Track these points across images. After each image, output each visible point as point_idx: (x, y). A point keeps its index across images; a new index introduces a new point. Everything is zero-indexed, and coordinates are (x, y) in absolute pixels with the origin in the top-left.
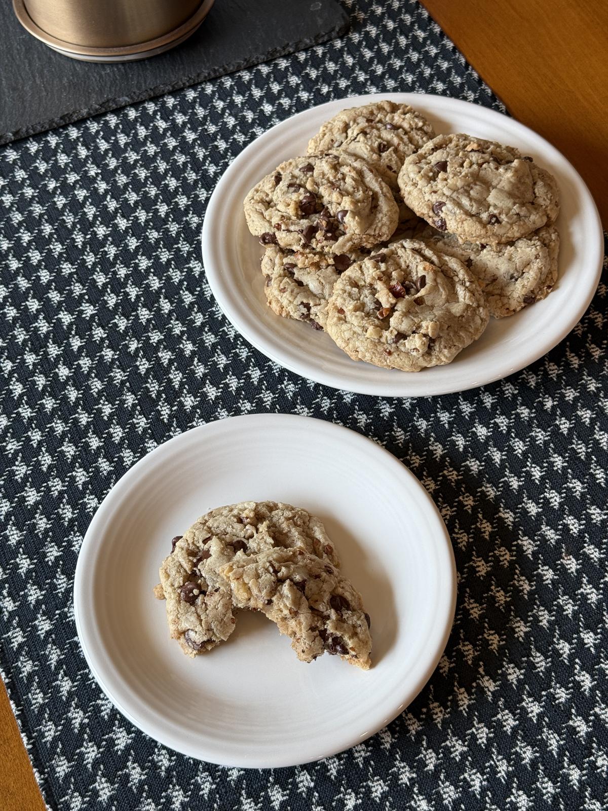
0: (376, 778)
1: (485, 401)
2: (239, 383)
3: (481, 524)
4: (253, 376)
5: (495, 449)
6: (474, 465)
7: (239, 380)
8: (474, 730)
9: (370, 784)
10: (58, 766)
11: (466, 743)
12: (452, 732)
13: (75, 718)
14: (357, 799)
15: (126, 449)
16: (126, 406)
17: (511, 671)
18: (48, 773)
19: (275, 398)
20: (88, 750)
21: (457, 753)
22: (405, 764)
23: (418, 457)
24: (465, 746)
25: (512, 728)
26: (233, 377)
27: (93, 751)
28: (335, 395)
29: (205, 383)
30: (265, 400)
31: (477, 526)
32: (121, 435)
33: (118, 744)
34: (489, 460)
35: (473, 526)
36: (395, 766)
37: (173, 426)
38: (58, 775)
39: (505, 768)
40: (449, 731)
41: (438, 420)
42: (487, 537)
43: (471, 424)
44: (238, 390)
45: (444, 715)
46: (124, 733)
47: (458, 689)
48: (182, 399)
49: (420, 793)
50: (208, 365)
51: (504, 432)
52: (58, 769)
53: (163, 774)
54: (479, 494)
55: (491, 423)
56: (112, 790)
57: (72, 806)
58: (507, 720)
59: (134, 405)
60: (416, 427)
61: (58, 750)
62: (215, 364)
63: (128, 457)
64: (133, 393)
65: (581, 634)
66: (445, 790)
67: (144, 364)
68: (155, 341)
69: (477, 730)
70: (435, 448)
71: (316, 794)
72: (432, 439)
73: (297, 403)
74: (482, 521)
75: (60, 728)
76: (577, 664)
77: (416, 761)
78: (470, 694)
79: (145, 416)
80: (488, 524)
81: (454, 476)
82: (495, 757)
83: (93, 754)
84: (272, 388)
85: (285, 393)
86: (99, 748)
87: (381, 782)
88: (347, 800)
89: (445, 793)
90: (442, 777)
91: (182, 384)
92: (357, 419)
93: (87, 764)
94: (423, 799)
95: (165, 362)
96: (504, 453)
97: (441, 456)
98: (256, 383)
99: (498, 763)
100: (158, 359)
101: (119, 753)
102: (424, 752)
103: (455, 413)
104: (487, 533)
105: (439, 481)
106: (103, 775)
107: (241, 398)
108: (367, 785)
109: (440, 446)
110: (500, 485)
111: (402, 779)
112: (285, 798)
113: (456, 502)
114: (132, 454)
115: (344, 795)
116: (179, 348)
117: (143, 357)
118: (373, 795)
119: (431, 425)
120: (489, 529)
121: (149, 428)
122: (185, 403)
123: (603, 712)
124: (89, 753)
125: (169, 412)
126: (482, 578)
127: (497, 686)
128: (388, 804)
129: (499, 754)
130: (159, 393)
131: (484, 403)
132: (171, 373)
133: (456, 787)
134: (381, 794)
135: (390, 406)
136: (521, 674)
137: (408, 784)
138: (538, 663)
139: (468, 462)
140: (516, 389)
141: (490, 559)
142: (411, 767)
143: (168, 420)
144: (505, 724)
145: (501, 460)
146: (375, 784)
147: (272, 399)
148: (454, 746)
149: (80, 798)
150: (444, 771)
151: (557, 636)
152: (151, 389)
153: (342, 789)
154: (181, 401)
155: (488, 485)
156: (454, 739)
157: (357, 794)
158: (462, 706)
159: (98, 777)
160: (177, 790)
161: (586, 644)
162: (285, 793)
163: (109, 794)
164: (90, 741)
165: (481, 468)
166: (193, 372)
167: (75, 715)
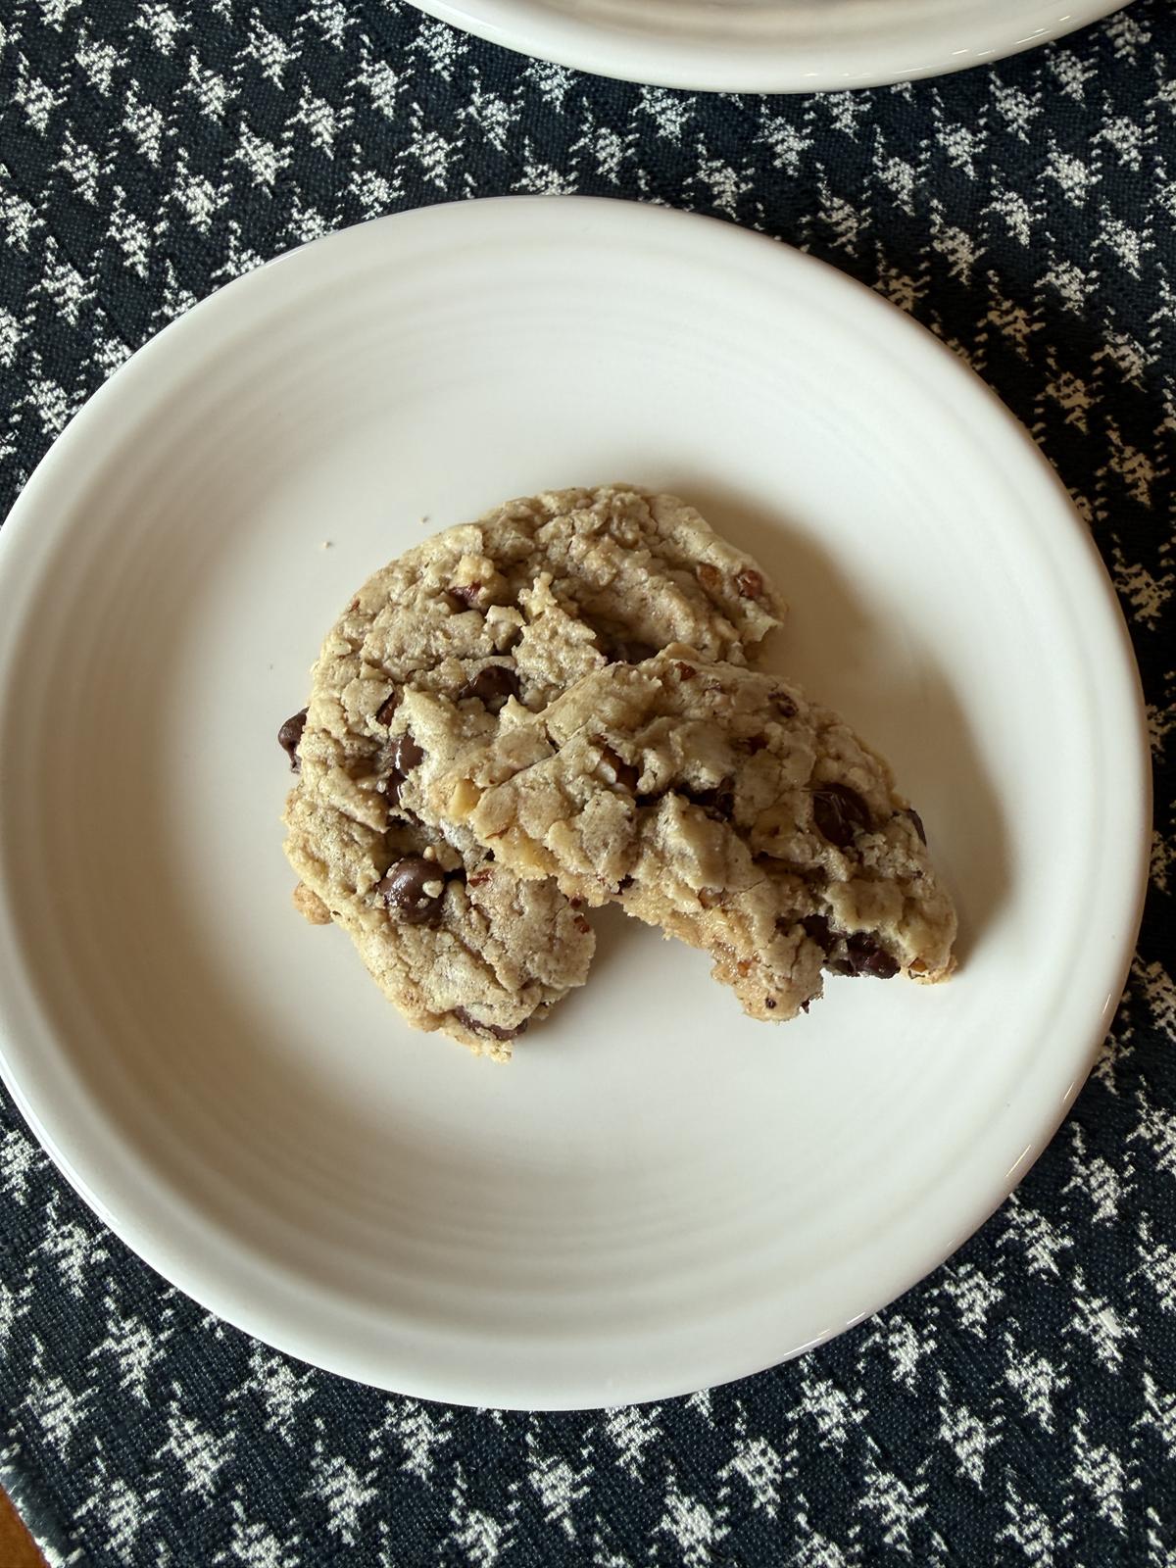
0: (962, 1271)
1: (1064, 78)
2: (338, 120)
3: (1122, 461)
4: (376, 91)
5: (1119, 225)
6: (1070, 283)
7: (337, 109)
9: (951, 1289)
10: (46, 1410)
12: (1149, 1098)
13: (66, 1254)
14: (922, 1340)
15: (39, 380)
16: (10, 240)
18: (19, 1438)
19: (455, 151)
20: (125, 1345)
22: (1035, 1213)
23: (906, 279)
26: (318, 103)
27: (142, 1344)
28: (632, 119)
29: (238, 134)
30: (427, 161)
31: (1110, 471)
32: (15, 339)
34: (1109, 259)
35: (1100, 473)
37: (167, 286)
38: (50, 1437)
40: (1141, 1096)
41: (942, 157)
42: (1144, 499)
43: (1039, 156)
44: (341, 140)
45: (1118, 1051)
48: (176, 193)
49: (1092, 1292)
50: (234, 75)
51: (1135, 167)
52: (47, 1421)
54: (1099, 370)
55: (1093, 147)
56: (222, 1451)
57: (113, 1524)
59: (36, 236)
60: (885, 185)
61: (36, 1361)
62: (255, 67)
63: (51, 406)
64: (26, 196)
66: (1158, 1269)
67: (39, 98)
68: (59, 16)
70: (950, 244)
72: (937, 218)
73: (525, 160)
74: (1121, 451)
75: (26, 1293)
77: (1065, 1199)
79: (75, 266)
80: (1141, 457)
81: (1021, 325)
83: (144, 1353)
84: (440, 122)
85: (483, 132)
86: (156, 1330)
87: (979, 1278)
88: (893, 1347)
89: (1159, 1278)
90: (1144, 1234)
91: (167, 147)
92: (709, 187)
93: (132, 1385)
94: (1103, 1308)
95: (103, 81)
96: (1145, 233)
97: (972, 267)
98: (389, 112)
100: (80, 74)
102: (1082, 1169)
103: (986, 127)
104: (1143, 486)
105: (980, 345)
106: (187, 1413)
107: (353, 167)
108: (944, 1295)
109: (963, 236)
110: (1153, 334)
111: (1035, 1259)
113: (1039, 404)
114: (61, 392)
115: (885, 1336)
116: (137, 30)
117: (33, 73)
118: (964, 1320)
119: (925, 174)
120: (1146, 473)
121: (97, 302)
122: (190, 206)
124: (129, 1351)
125: (146, 244)
126: (1151, 626)
128: (1009, 1338)
130: (104, 185)
131: (1062, 86)
132: (125, 115)
134: (986, 1313)
135: (798, 130)
137: (1055, 1269)
139: (1050, 276)
140: (1144, 30)
141: (1164, 563)
142: (1055, 1220)
143: (148, 267)
145: (1143, 256)
146: (965, 1286)
147: (448, 155)
148: (1160, 1138)
149: (131, 1497)
150: (1145, 1214)
152: (77, 176)
154: (174, 201)
155: (1120, 340)
156: (1156, 1116)
157: (919, 1326)
158: (1162, 1016)
159: (172, 1423)
160: (410, 1416)
163: (214, 1467)
164: (126, 1316)
165: (1090, 288)
166: (194, 104)
167: (65, 1244)
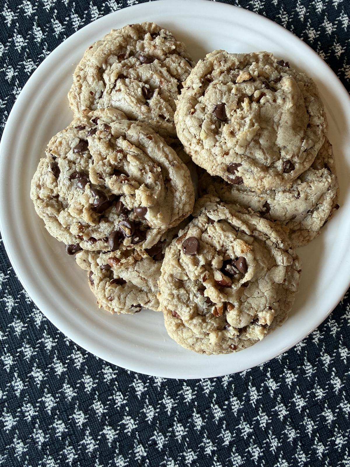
8: (258, 417)
11: (252, 427)
17: (288, 375)
21: (245, 433)
24: (251, 429)
25: (284, 416)
33: (6, 426)
36: (202, 442)
39: (276, 444)
46: (11, 417)
47: (251, 388)
53: (40, 447)
58: (281, 411)
65: (340, 350)
69: (260, 418)
71: (147, 461)
76: (333, 371)
78: (259, 391)
82: (270, 437)
99: (272, 441)
101: (7, 432)
112: (126, 464)
123: (345, 406)
127: (278, 386)
129: (273, 434)
133: (242, 457)
136: (295, 378)
138: (307, 370)
144: (279, 413)
151: (323, 351)
153: (166, 457)
161: (342, 357)
162: (126, 460)
